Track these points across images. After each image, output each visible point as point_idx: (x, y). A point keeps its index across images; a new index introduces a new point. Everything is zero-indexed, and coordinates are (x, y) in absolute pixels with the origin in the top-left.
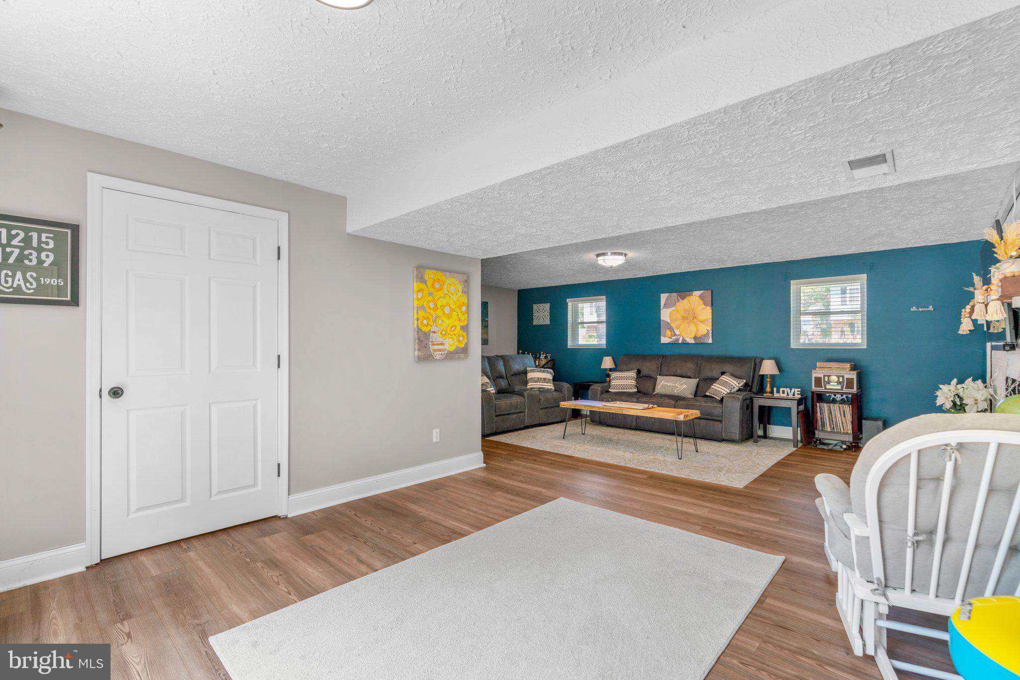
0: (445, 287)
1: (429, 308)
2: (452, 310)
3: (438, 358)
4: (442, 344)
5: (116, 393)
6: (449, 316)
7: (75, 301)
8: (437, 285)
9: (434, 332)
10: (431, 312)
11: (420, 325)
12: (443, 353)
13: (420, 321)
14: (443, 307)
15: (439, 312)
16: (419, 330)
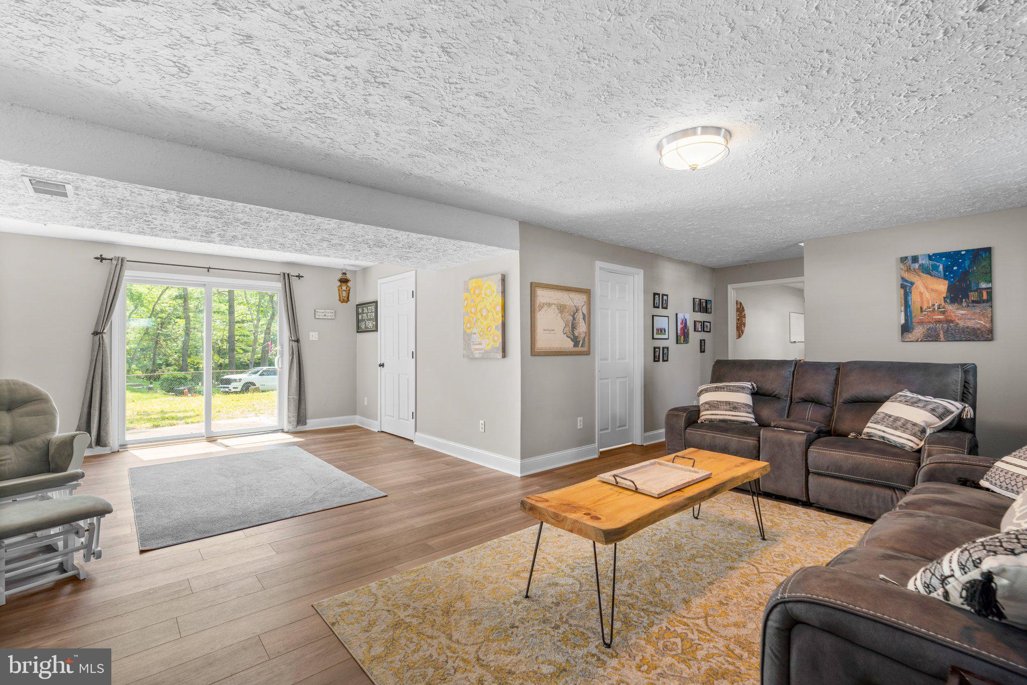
0: (483, 292)
1: (471, 313)
2: (488, 311)
3: (477, 357)
4: (480, 344)
5: (382, 365)
6: (486, 318)
7: (376, 330)
8: (477, 292)
9: (475, 334)
10: (473, 315)
11: (465, 329)
12: (481, 352)
13: (465, 325)
14: (481, 310)
15: (479, 315)
16: (465, 332)
